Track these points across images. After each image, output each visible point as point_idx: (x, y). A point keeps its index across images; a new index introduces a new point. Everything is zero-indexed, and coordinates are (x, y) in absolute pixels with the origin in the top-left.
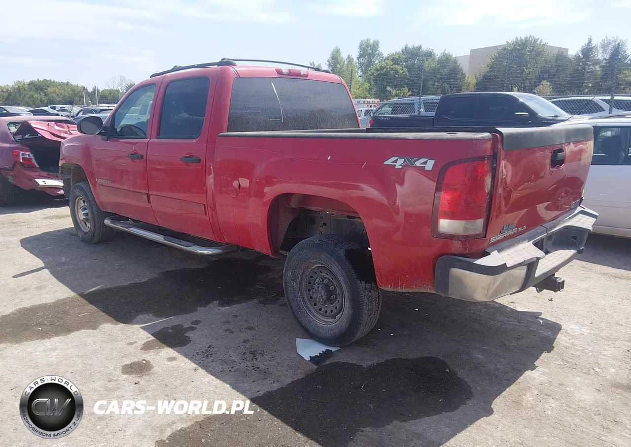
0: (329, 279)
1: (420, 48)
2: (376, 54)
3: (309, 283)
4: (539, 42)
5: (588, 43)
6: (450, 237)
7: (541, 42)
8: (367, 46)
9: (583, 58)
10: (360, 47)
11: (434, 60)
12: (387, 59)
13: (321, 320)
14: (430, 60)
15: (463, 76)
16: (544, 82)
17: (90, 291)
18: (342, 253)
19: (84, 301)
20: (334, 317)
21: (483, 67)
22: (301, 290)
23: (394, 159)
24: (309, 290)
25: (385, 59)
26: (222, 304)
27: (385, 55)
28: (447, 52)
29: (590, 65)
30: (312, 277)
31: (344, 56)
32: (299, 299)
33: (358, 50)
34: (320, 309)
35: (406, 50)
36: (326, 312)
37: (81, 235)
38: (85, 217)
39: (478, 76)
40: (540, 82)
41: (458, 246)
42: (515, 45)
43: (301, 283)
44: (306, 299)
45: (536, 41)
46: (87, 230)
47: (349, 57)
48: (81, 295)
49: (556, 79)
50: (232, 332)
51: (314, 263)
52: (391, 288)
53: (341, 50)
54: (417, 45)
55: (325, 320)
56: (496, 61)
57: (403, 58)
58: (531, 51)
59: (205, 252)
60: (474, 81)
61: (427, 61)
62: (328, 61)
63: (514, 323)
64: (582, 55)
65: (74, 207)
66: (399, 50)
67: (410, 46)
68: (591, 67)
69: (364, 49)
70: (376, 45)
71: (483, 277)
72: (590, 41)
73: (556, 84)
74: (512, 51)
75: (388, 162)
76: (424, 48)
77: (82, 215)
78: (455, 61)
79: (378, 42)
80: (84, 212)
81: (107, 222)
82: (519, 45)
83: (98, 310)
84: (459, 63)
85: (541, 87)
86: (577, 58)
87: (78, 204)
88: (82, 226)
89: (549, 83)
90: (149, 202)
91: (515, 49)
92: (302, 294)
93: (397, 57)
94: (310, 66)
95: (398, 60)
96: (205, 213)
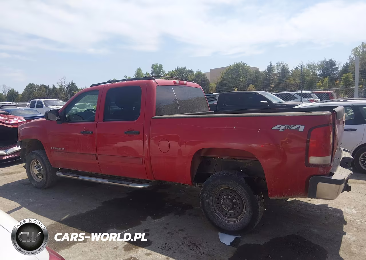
0: (231, 196)
1: (185, 68)
2: (162, 71)
3: (218, 199)
4: (246, 65)
5: (270, 65)
6: (317, 166)
7: (247, 65)
8: (156, 67)
9: (268, 72)
10: (152, 67)
11: (193, 74)
12: (168, 74)
13: (228, 221)
14: (191, 74)
15: (209, 83)
16: (251, 85)
17: (64, 218)
18: (242, 179)
19: (65, 226)
20: (236, 218)
21: (218, 78)
22: (213, 204)
23: (278, 126)
24: (218, 203)
25: (167, 74)
26: (154, 218)
27: (167, 72)
28: (199, 71)
29: (272, 76)
30: (220, 195)
31: (144, 72)
32: (212, 209)
33: (151, 69)
34: (226, 214)
35: (177, 70)
36: (231, 215)
37: (34, 184)
38: (38, 172)
39: (216, 83)
40: (249, 85)
41: (321, 171)
42: (234, 67)
43: (212, 200)
44: (216, 209)
45: (244, 64)
46: (39, 181)
47: (147, 73)
48: (59, 221)
49: (256, 83)
50: (172, 234)
51: (222, 187)
52: (277, 197)
53: (142, 69)
54: (183, 67)
55: (231, 220)
56: (225, 75)
57: (176, 74)
58: (242, 70)
59: (139, 186)
60: (215, 86)
61: (189, 75)
62: (135, 75)
63: (319, 211)
64: (268, 71)
65: (30, 166)
66: (174, 69)
67: (180, 67)
68: (273, 77)
69: (154, 69)
70: (161, 67)
71: (334, 185)
72: (271, 64)
73: (256, 86)
74: (233, 70)
75: (275, 128)
76: (187, 68)
77: (37, 171)
78: (204, 75)
79: (162, 65)
80: (38, 169)
81: (59, 174)
82: (236, 67)
83: (78, 230)
84: (206, 76)
85: (249, 87)
86: (265, 72)
87: (32, 164)
88: (35, 178)
89: (253, 86)
90: (97, 158)
91: (234, 68)
92: (213, 206)
93: (173, 73)
94: (124, 79)
95: (174, 74)
96: (142, 163)
